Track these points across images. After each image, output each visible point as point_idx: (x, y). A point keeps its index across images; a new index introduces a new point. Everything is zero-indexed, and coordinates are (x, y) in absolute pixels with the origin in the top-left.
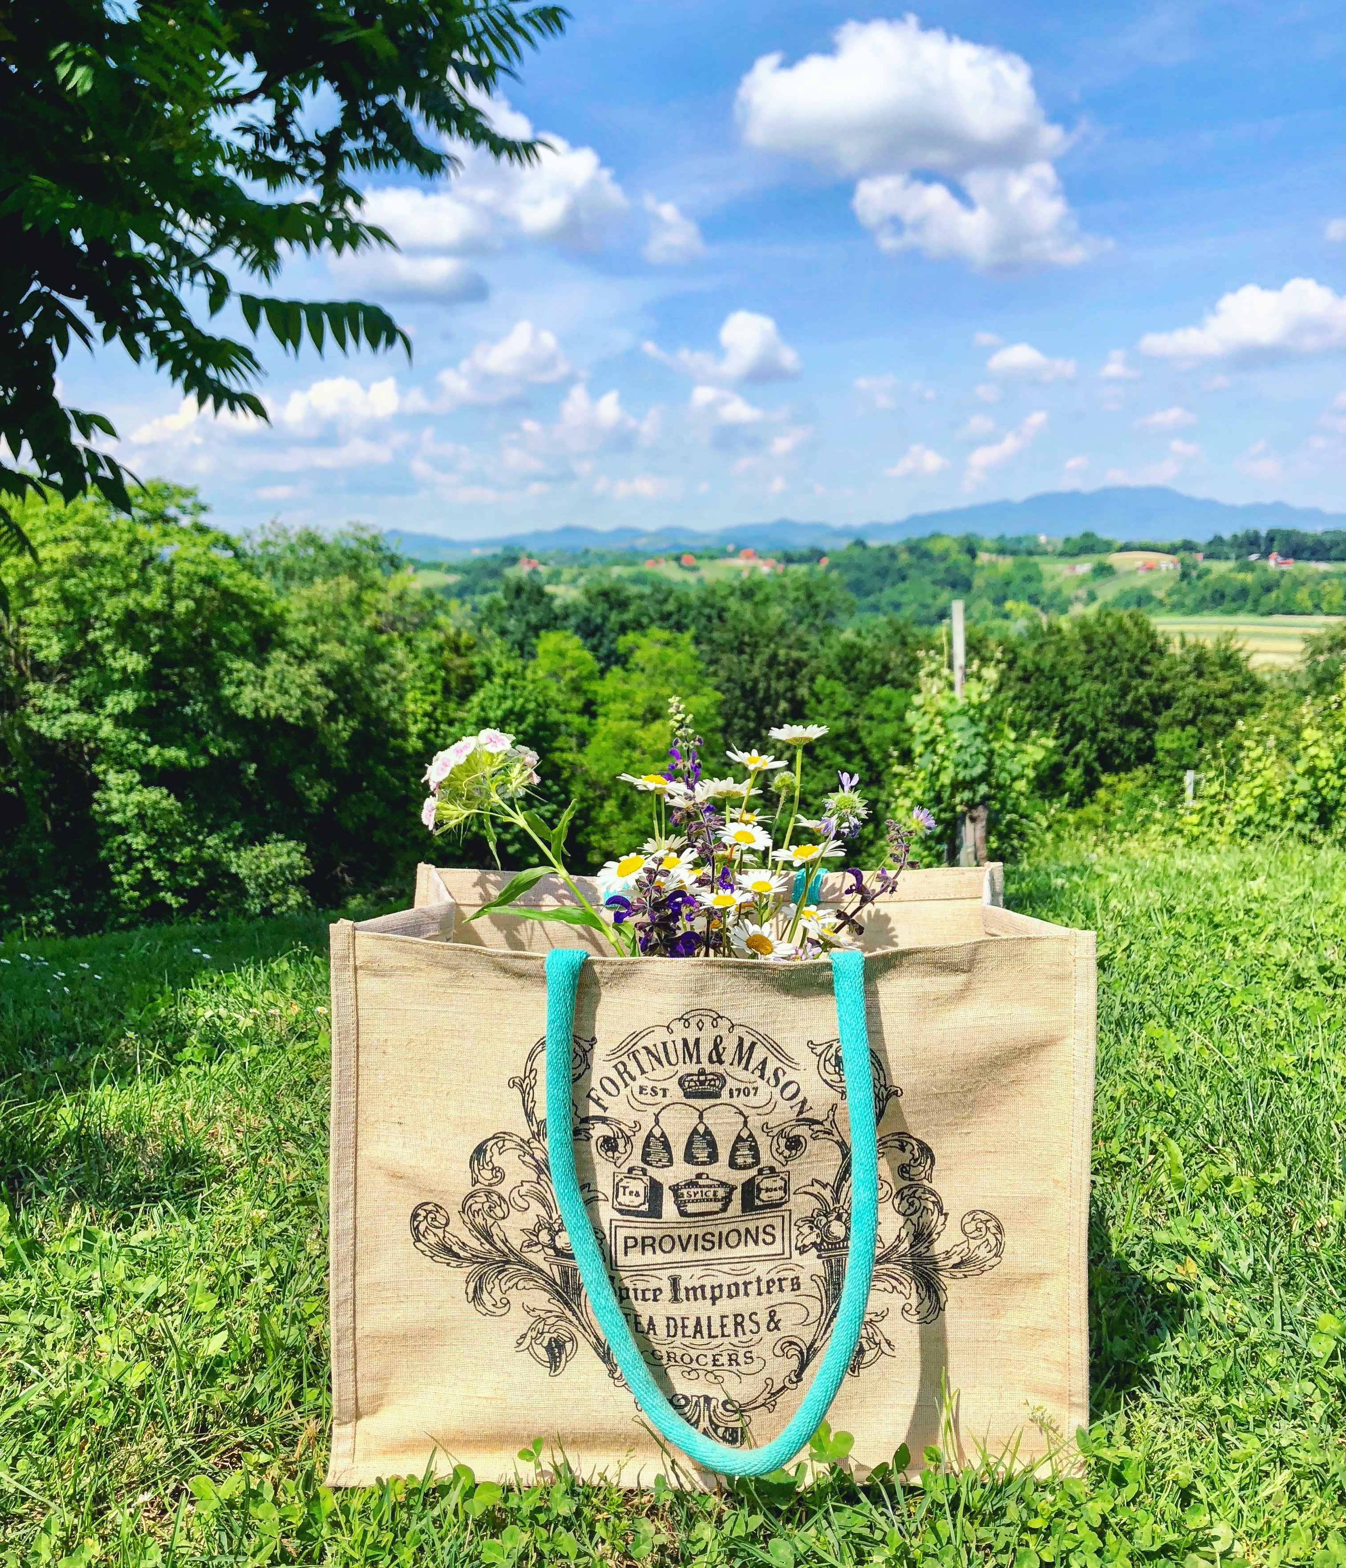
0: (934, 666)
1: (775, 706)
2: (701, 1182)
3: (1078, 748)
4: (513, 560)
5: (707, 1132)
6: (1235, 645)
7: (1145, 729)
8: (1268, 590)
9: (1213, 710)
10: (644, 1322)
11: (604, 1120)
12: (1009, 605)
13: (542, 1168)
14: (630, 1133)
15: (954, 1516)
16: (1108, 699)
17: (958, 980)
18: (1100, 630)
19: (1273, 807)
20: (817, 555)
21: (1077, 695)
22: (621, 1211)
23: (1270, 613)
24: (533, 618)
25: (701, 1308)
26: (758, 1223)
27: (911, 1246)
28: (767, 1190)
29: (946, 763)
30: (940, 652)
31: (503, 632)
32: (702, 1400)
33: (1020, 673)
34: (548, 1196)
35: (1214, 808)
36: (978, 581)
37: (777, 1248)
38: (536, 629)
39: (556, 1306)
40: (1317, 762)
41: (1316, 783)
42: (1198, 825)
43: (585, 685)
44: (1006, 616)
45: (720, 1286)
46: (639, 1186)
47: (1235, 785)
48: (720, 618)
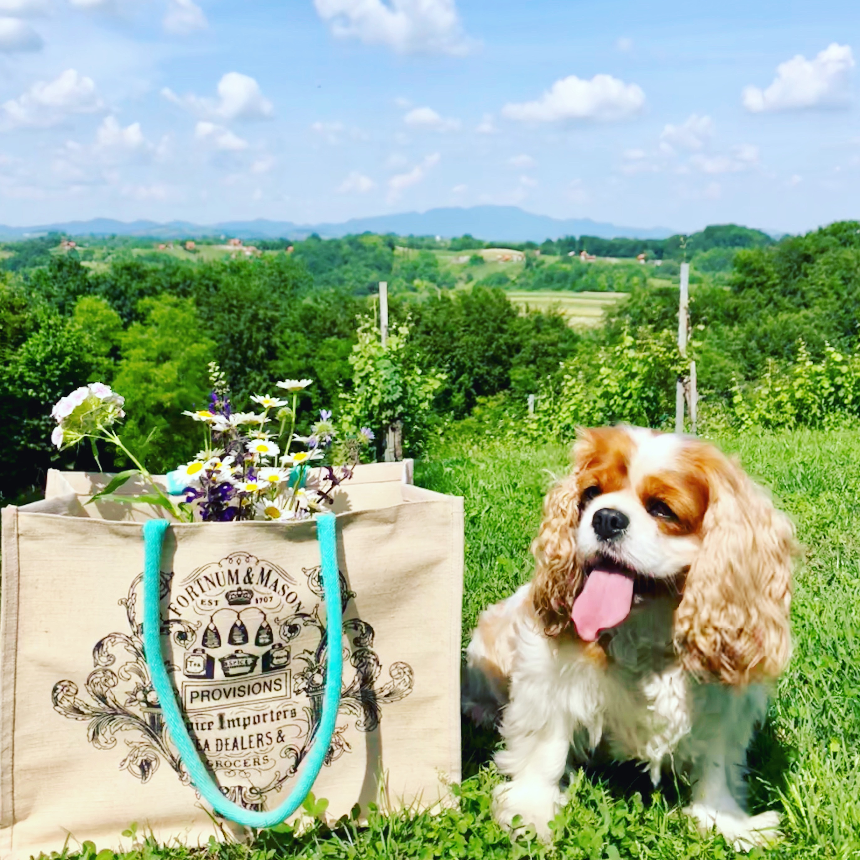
0: (367, 325)
1: (256, 351)
2: (238, 655)
3: (461, 379)
4: (57, 242)
5: (242, 625)
6: (560, 311)
7: (504, 366)
8: (580, 275)
9: (546, 354)
10: (202, 743)
11: (179, 621)
12: (417, 282)
13: (141, 653)
14: (194, 629)
15: (386, 838)
16: (480, 347)
17: (387, 528)
18: (474, 300)
19: (582, 418)
20: (284, 244)
21: (461, 343)
22: (189, 676)
23: (581, 290)
24: (72, 286)
25: (238, 732)
26: (270, 678)
27: (361, 686)
28: (278, 658)
29: (376, 391)
30: (371, 315)
31: (49, 296)
32: (237, 789)
33: (424, 329)
34: (143, 670)
35: (546, 419)
36: (396, 265)
37: (282, 692)
38: (74, 294)
39: (147, 739)
40: (609, 389)
41: (608, 402)
42: (536, 430)
43: (112, 335)
44: (415, 290)
45: (249, 718)
46: (200, 660)
47: (559, 403)
48: (215, 287)
